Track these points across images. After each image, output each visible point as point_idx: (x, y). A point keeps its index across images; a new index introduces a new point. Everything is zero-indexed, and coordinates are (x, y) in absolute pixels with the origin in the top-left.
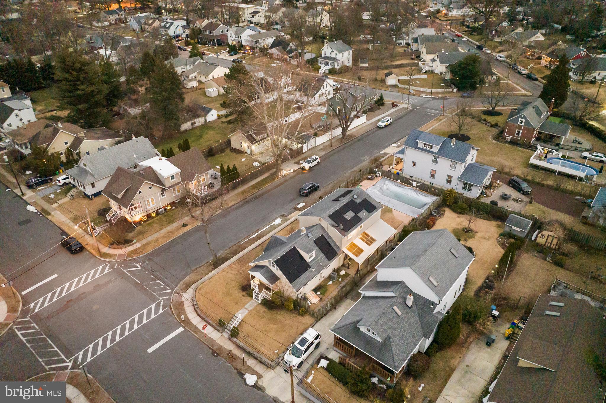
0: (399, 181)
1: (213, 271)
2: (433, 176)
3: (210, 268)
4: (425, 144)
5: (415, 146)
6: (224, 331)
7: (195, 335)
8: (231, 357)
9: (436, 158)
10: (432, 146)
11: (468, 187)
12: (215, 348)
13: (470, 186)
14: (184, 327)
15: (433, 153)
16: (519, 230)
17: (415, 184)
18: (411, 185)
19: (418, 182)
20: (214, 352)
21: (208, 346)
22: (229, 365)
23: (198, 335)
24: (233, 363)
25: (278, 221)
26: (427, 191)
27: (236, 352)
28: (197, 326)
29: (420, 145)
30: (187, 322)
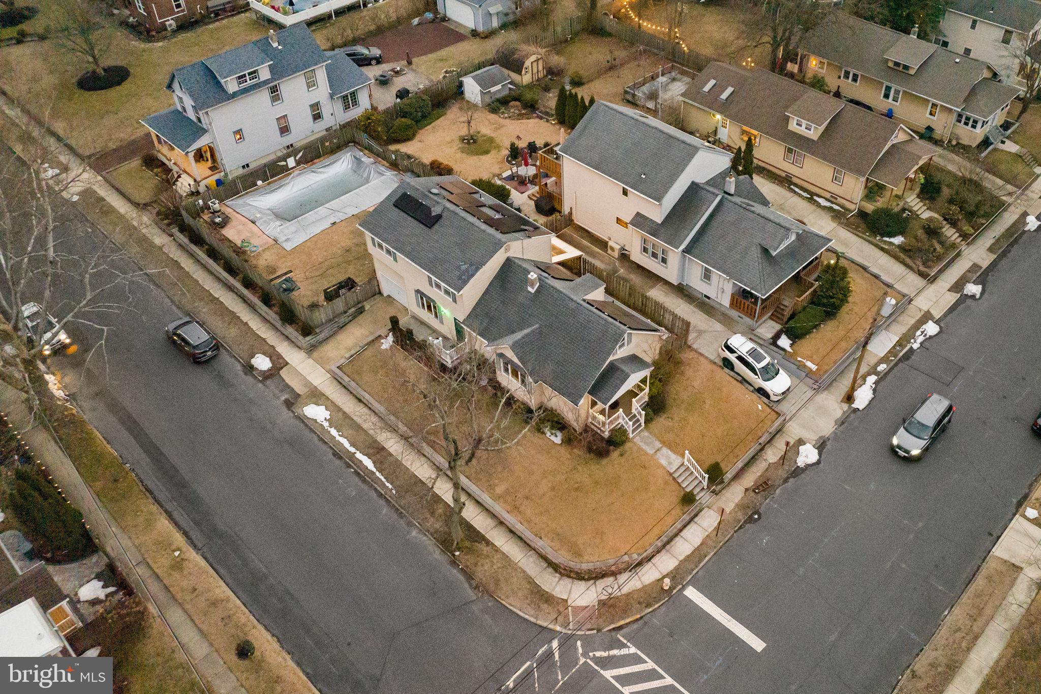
0: (260, 183)
2: (284, 130)
3: (486, 549)
6: (700, 501)
7: (707, 559)
8: (763, 486)
9: (274, 90)
11: (349, 101)
12: (742, 517)
14: (684, 588)
17: (291, 162)
19: (293, 155)
23: (709, 553)
24: (777, 483)
25: (316, 413)
27: (749, 480)
28: (682, 558)
30: (673, 580)
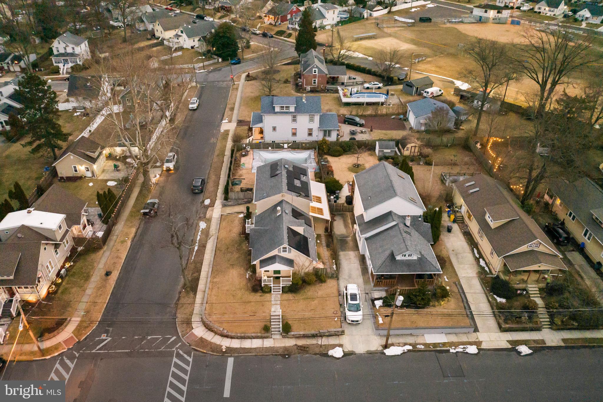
0: (270, 148)
1: (197, 296)
2: (294, 134)
3: (192, 295)
4: (281, 107)
5: (272, 111)
6: (272, 334)
8: (303, 349)
9: (294, 117)
10: (288, 107)
11: (327, 133)
12: (281, 352)
13: (330, 131)
14: (231, 356)
15: (291, 113)
16: (389, 151)
17: (286, 146)
18: (283, 148)
19: (288, 144)
20: (283, 356)
21: (272, 355)
22: (307, 355)
23: (253, 353)
24: (311, 352)
25: (203, 225)
26: (298, 148)
27: (301, 342)
28: (242, 346)
29: (277, 109)
30: (230, 351)
